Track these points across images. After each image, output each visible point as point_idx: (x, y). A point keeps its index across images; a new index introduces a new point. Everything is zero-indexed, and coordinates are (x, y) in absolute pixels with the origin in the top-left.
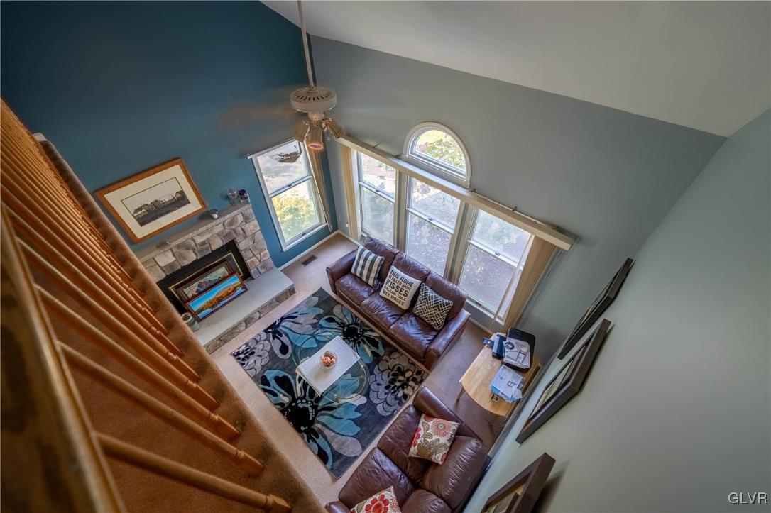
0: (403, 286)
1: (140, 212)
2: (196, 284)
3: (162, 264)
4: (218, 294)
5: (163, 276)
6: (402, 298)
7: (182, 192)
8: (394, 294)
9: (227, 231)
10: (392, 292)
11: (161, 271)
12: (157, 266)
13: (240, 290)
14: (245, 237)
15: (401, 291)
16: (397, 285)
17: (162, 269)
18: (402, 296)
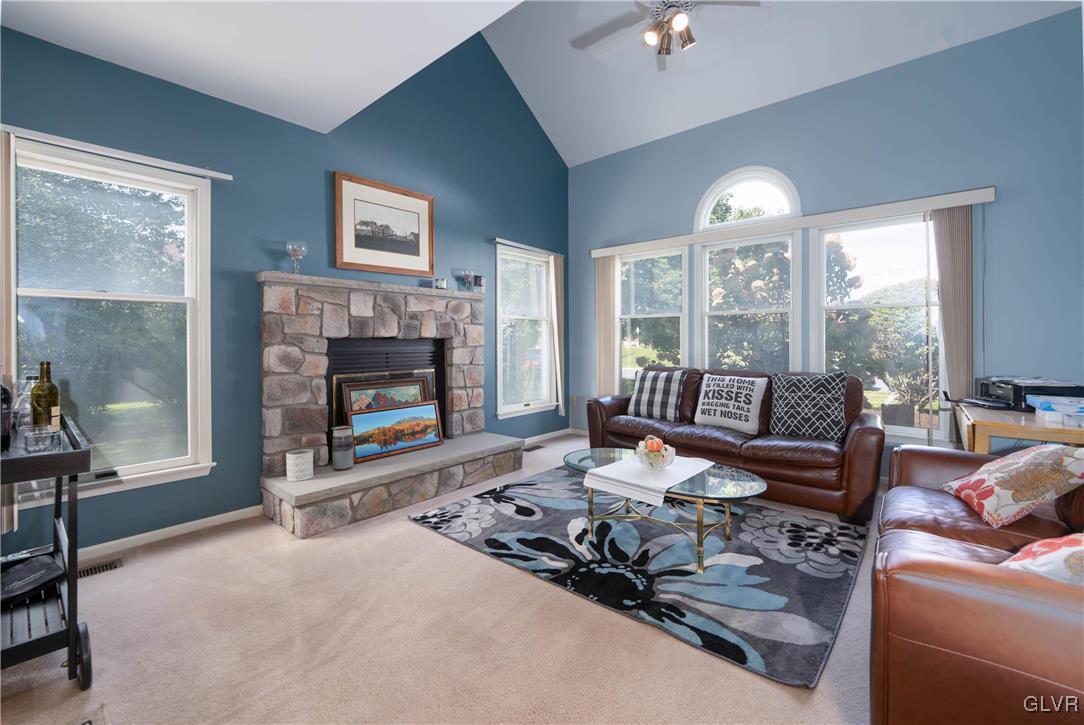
0: (739, 388)
1: (364, 228)
2: (371, 392)
3: (354, 312)
4: (399, 423)
5: (345, 333)
6: (742, 409)
7: (417, 236)
8: (727, 406)
9: (448, 319)
10: (722, 405)
11: (346, 322)
12: (346, 310)
13: (431, 437)
14: (464, 344)
15: (737, 397)
16: (726, 390)
17: (349, 321)
18: (742, 404)
